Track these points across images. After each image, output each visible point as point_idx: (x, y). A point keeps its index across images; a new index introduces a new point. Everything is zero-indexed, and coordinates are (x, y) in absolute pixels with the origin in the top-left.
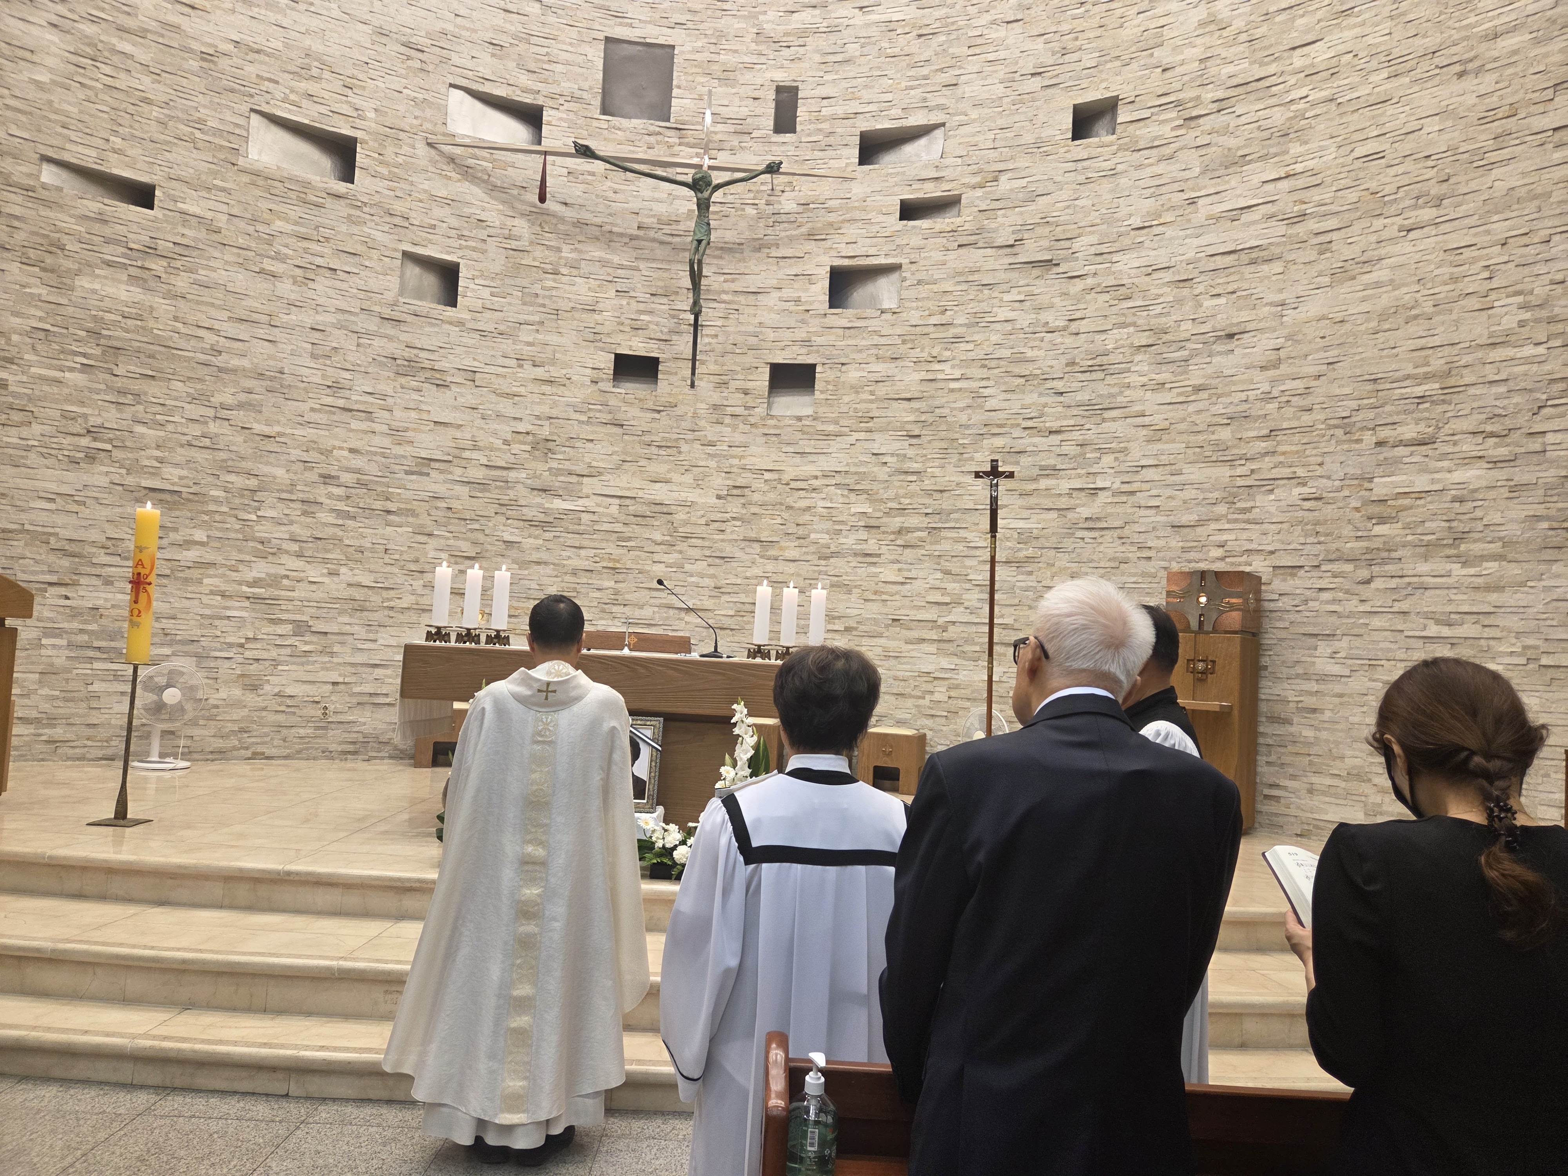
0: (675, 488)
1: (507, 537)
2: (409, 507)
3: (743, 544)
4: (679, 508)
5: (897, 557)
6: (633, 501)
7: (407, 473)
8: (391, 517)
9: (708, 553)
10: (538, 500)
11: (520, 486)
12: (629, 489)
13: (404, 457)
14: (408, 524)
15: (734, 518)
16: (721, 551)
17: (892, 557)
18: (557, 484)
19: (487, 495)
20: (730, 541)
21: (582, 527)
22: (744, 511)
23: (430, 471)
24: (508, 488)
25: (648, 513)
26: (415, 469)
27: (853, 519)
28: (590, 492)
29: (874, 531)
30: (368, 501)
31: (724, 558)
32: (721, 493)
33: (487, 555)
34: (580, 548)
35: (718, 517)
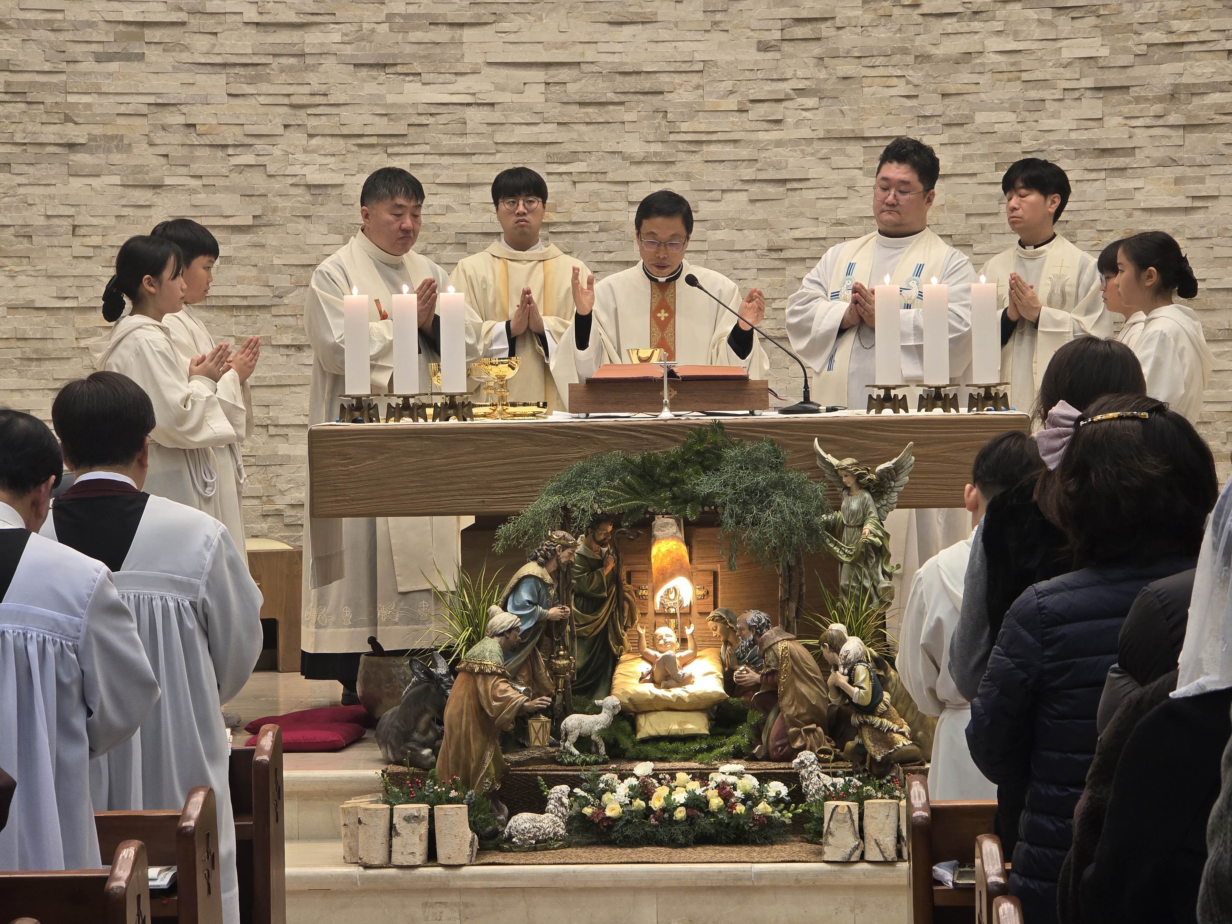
0: (664, 34)
1: (315, 177)
2: (110, 131)
3: (825, 148)
4: (678, 79)
5: (1171, 152)
6: (574, 72)
7: (100, 58)
8: (80, 158)
9: (748, 173)
10: (371, 88)
11: (329, 63)
12: (563, 45)
13: (91, 25)
14: (111, 168)
15: (800, 92)
16: (777, 166)
17: (1160, 154)
18: (408, 49)
19: (265, 88)
20: (796, 142)
21: (470, 140)
22: (823, 74)
23: (146, 50)
24: (308, 68)
25: (611, 96)
26: (114, 48)
27: (1068, 73)
28: (480, 60)
29: (1116, 97)
30: (30, 128)
31: (784, 181)
32: (767, 37)
33: (277, 218)
34: (469, 186)
35: (766, 90)
